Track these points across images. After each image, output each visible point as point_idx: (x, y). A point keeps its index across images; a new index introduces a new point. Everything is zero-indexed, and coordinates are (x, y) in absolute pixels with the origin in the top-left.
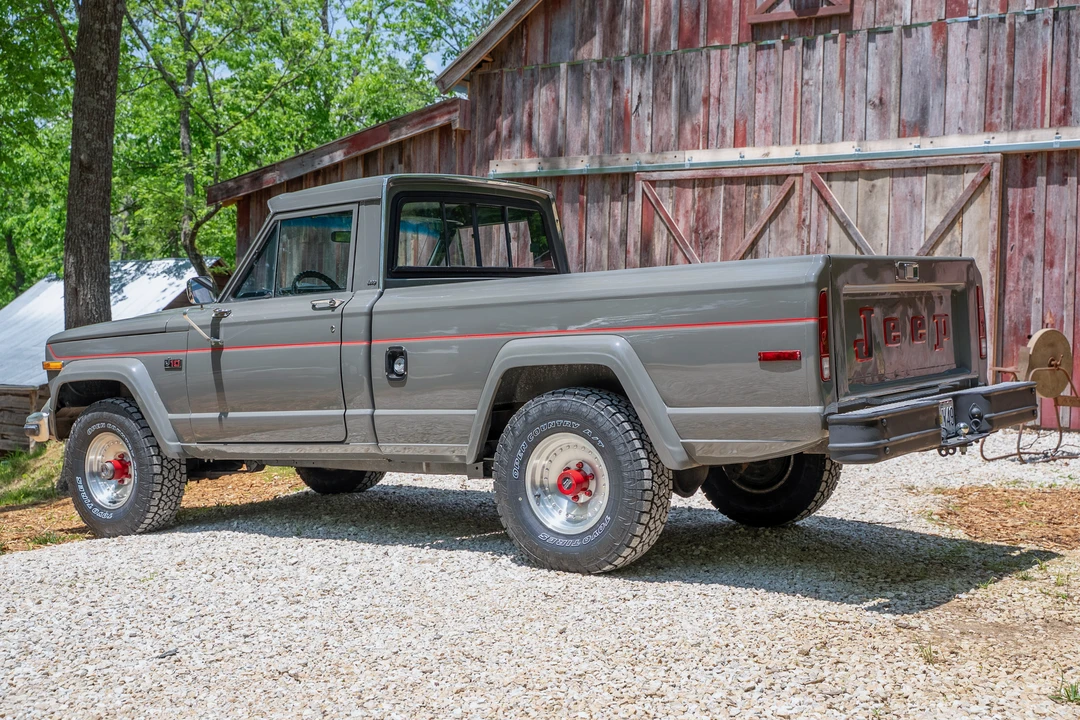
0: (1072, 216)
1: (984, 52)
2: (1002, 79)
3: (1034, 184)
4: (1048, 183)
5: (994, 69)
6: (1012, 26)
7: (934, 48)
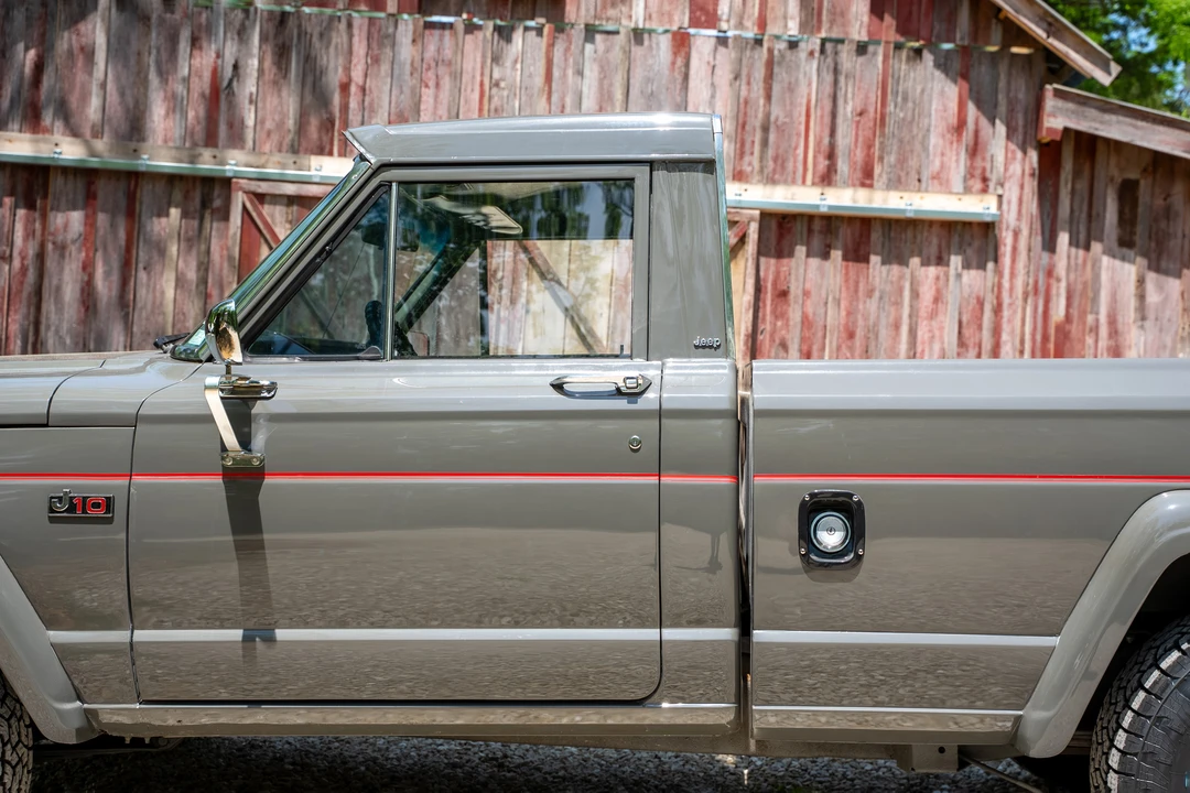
0: (834, 298)
1: (736, 78)
2: (756, 117)
3: (791, 254)
4: (808, 256)
5: (746, 102)
6: (770, 51)
7: (673, 63)
